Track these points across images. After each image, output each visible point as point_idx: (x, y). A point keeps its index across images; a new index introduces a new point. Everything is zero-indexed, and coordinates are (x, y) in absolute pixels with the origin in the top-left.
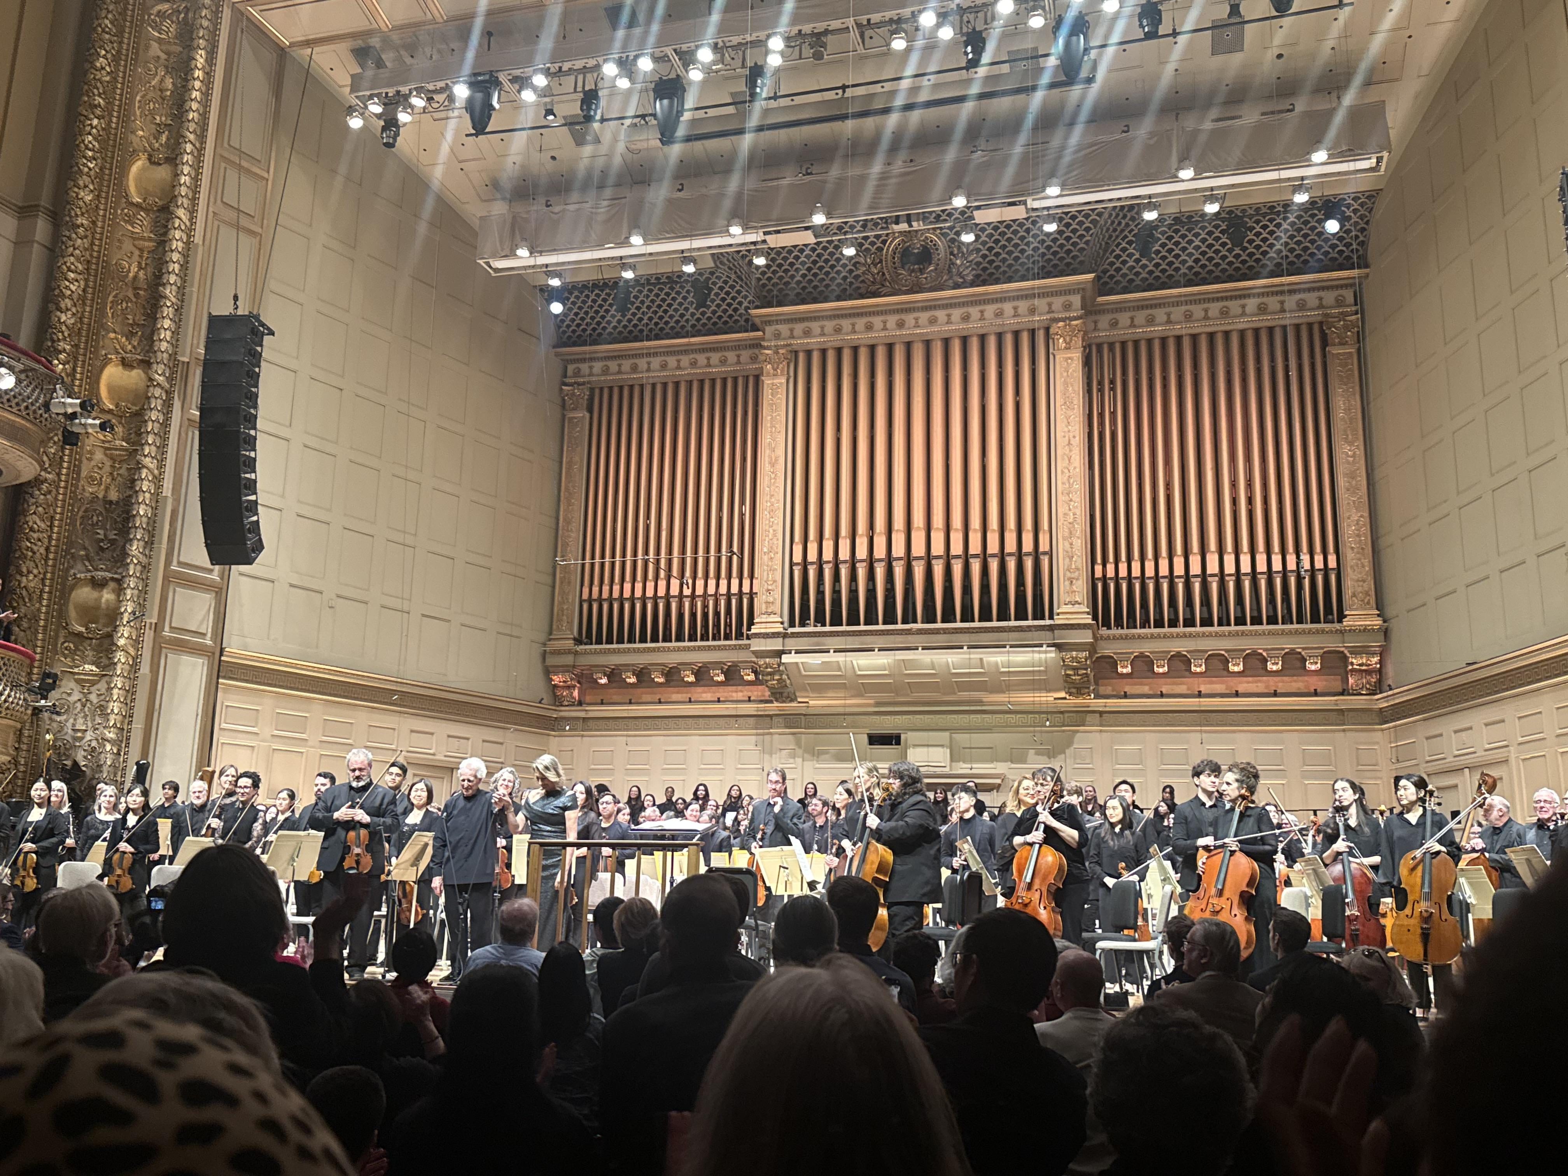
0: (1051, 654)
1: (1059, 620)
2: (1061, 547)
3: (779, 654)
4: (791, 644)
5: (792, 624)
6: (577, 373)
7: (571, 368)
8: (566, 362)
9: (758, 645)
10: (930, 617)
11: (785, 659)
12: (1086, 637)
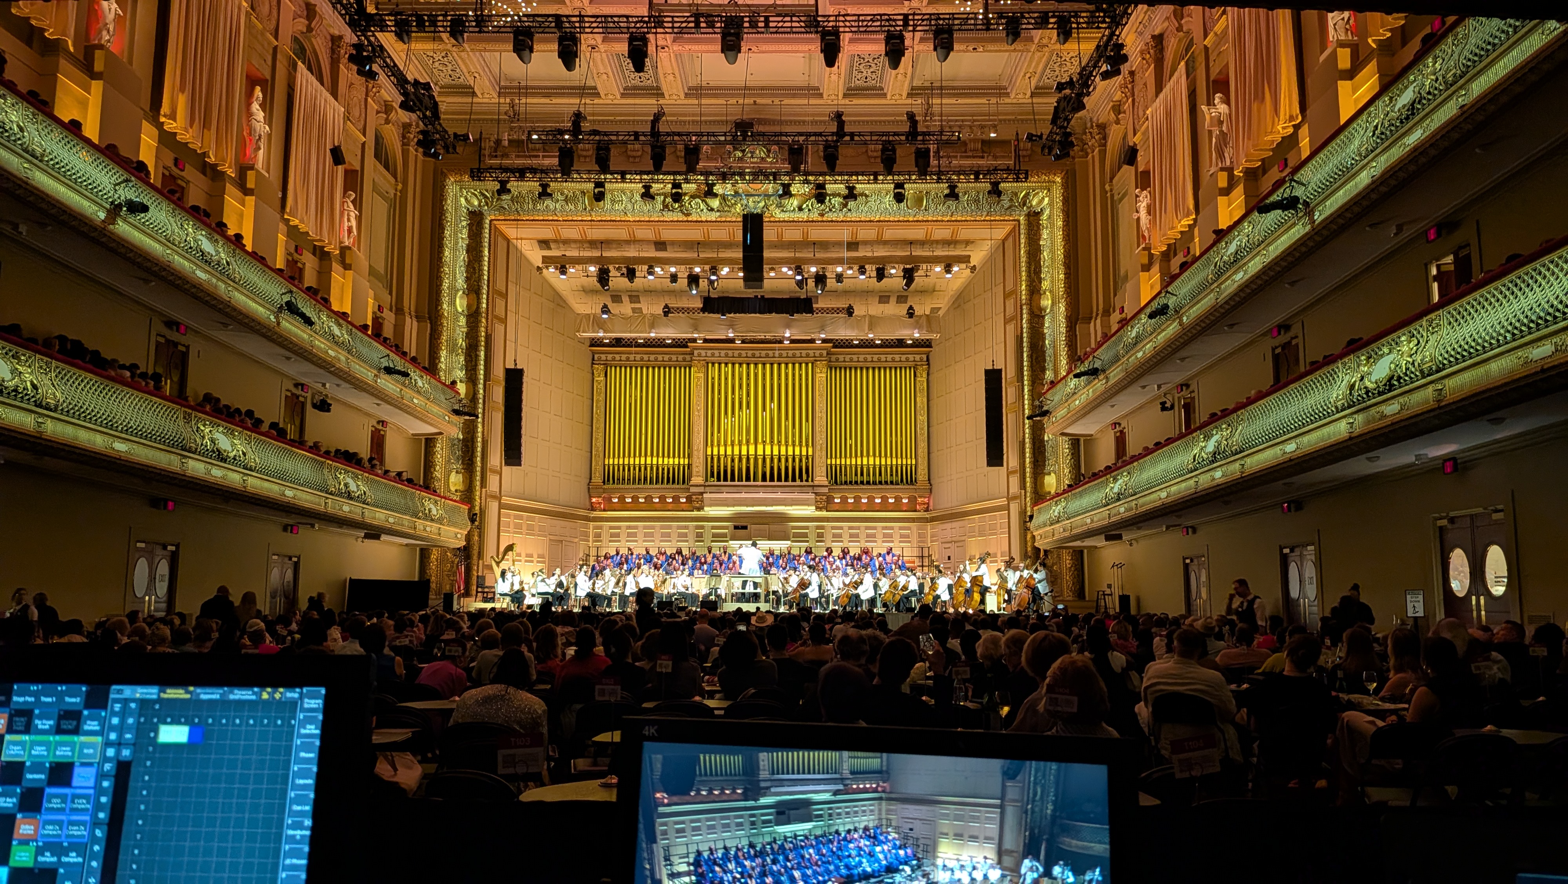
0: (813, 496)
1: (816, 483)
2: (817, 454)
3: (702, 494)
4: (708, 489)
5: (707, 480)
6: (599, 359)
7: (596, 356)
8: (594, 353)
9: (693, 490)
10: (764, 479)
11: (705, 495)
12: (826, 490)
